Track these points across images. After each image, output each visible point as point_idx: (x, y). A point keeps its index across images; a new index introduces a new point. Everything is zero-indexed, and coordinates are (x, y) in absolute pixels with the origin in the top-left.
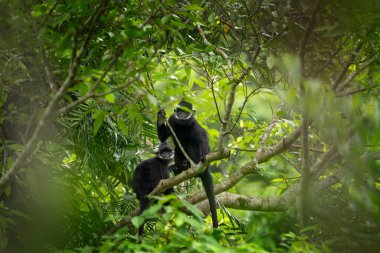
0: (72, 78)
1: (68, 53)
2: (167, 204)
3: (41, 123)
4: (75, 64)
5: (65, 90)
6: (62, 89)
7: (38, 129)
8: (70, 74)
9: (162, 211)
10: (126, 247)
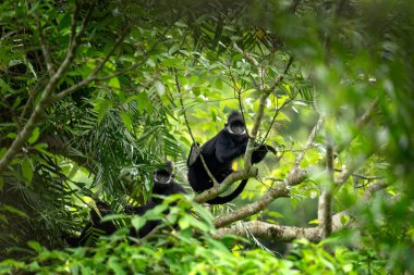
0: (71, 59)
1: (68, 31)
2: (173, 204)
3: (37, 108)
4: (74, 43)
5: (63, 72)
6: (59, 71)
7: (34, 114)
8: (69, 54)
9: (166, 212)
10: (123, 250)
